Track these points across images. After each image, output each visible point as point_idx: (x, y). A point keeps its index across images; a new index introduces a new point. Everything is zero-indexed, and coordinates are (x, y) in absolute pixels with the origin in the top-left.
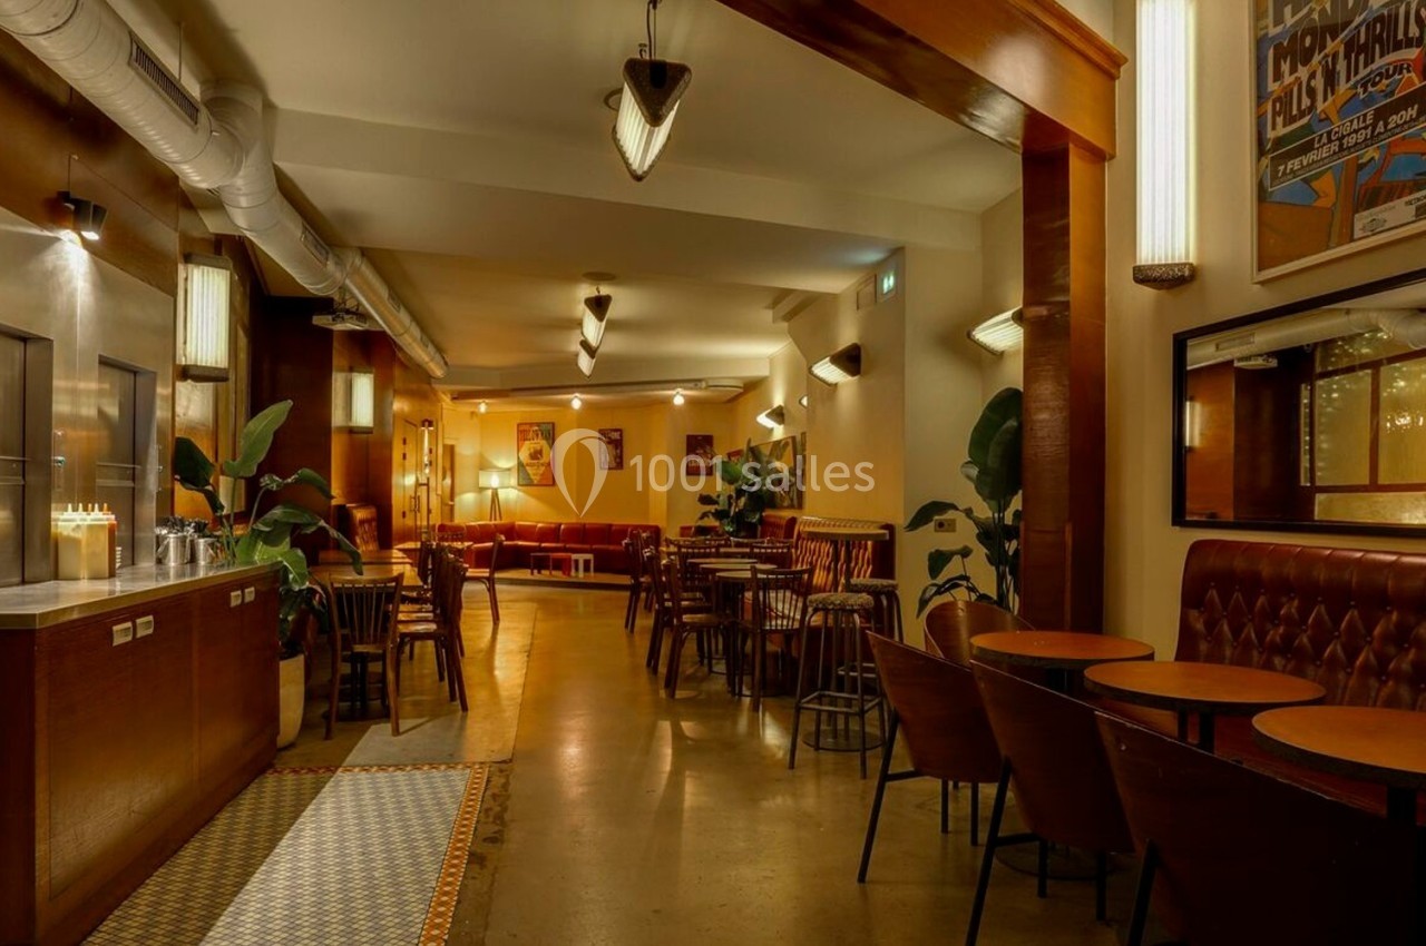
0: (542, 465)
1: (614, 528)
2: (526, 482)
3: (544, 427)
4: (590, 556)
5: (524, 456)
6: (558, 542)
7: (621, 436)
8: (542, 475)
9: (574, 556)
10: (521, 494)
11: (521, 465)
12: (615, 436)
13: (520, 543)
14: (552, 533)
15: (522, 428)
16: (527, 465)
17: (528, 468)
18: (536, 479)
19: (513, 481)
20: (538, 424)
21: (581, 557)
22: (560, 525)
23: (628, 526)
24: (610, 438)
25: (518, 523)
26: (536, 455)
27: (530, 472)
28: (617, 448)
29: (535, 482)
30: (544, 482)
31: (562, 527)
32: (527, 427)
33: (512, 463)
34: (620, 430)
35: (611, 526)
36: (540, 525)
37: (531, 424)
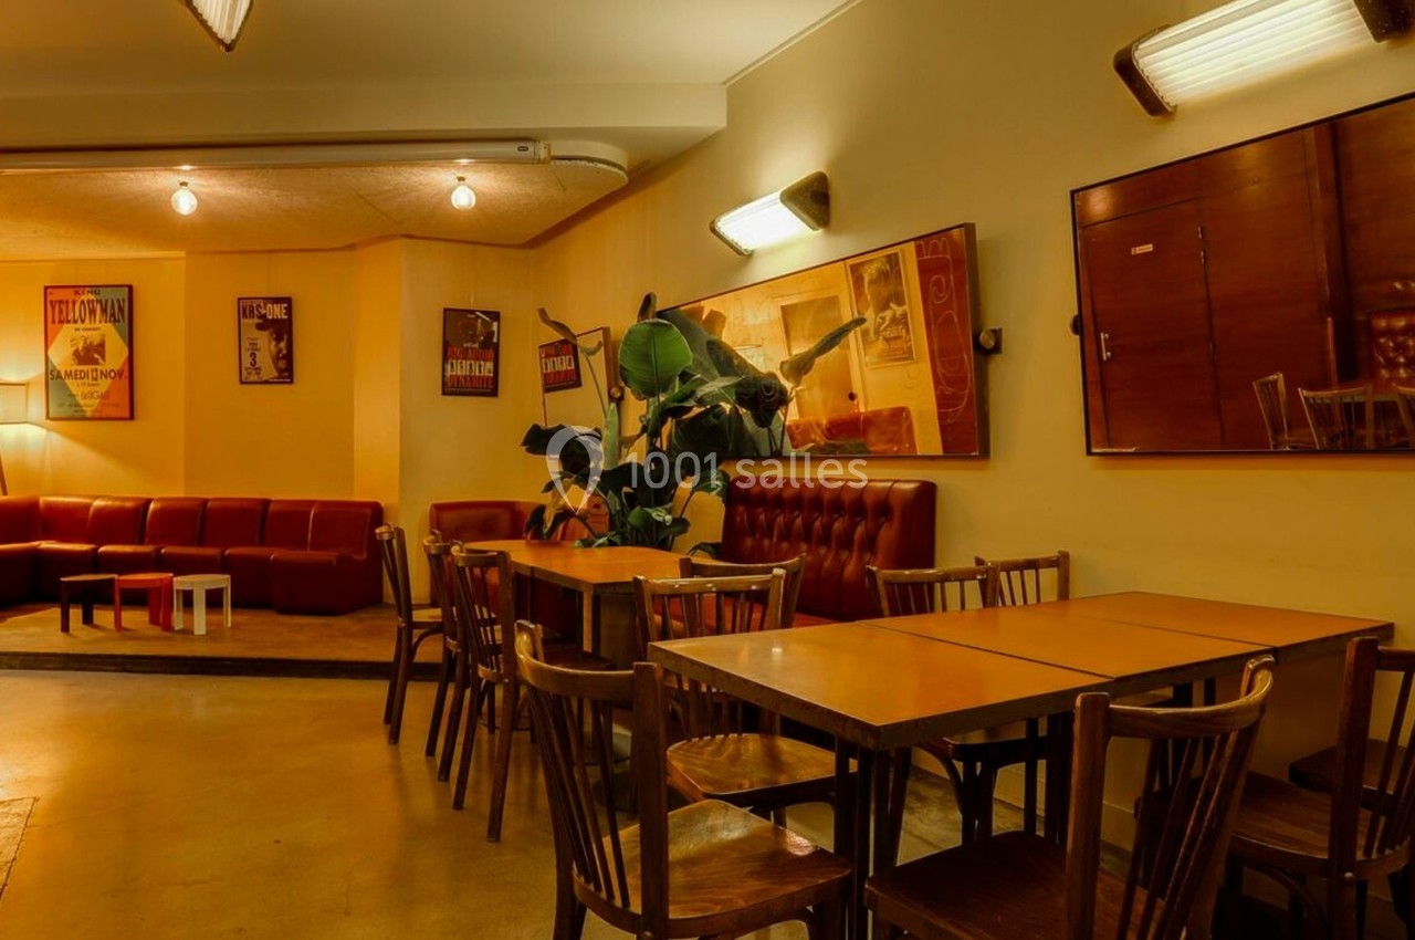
0: (105, 375)
1: (272, 507)
2: (67, 414)
3: (106, 294)
4: (221, 581)
5: (61, 355)
6: (141, 542)
7: (289, 311)
8: (105, 396)
9: (181, 582)
10: (55, 436)
11: (52, 376)
12: (277, 312)
13: (45, 545)
14: (127, 521)
15: (56, 295)
16: (69, 374)
17: (70, 382)
18: (90, 406)
19: (37, 408)
20: (95, 289)
21: (199, 583)
22: (149, 501)
23: (310, 503)
24: (263, 317)
25: (43, 500)
26: (89, 354)
27: (74, 390)
28: (279, 339)
29: (89, 414)
30: (109, 412)
31: (152, 506)
32: (68, 295)
33: (35, 371)
34: (288, 301)
35: (266, 503)
36: (98, 503)
37: (78, 289)
